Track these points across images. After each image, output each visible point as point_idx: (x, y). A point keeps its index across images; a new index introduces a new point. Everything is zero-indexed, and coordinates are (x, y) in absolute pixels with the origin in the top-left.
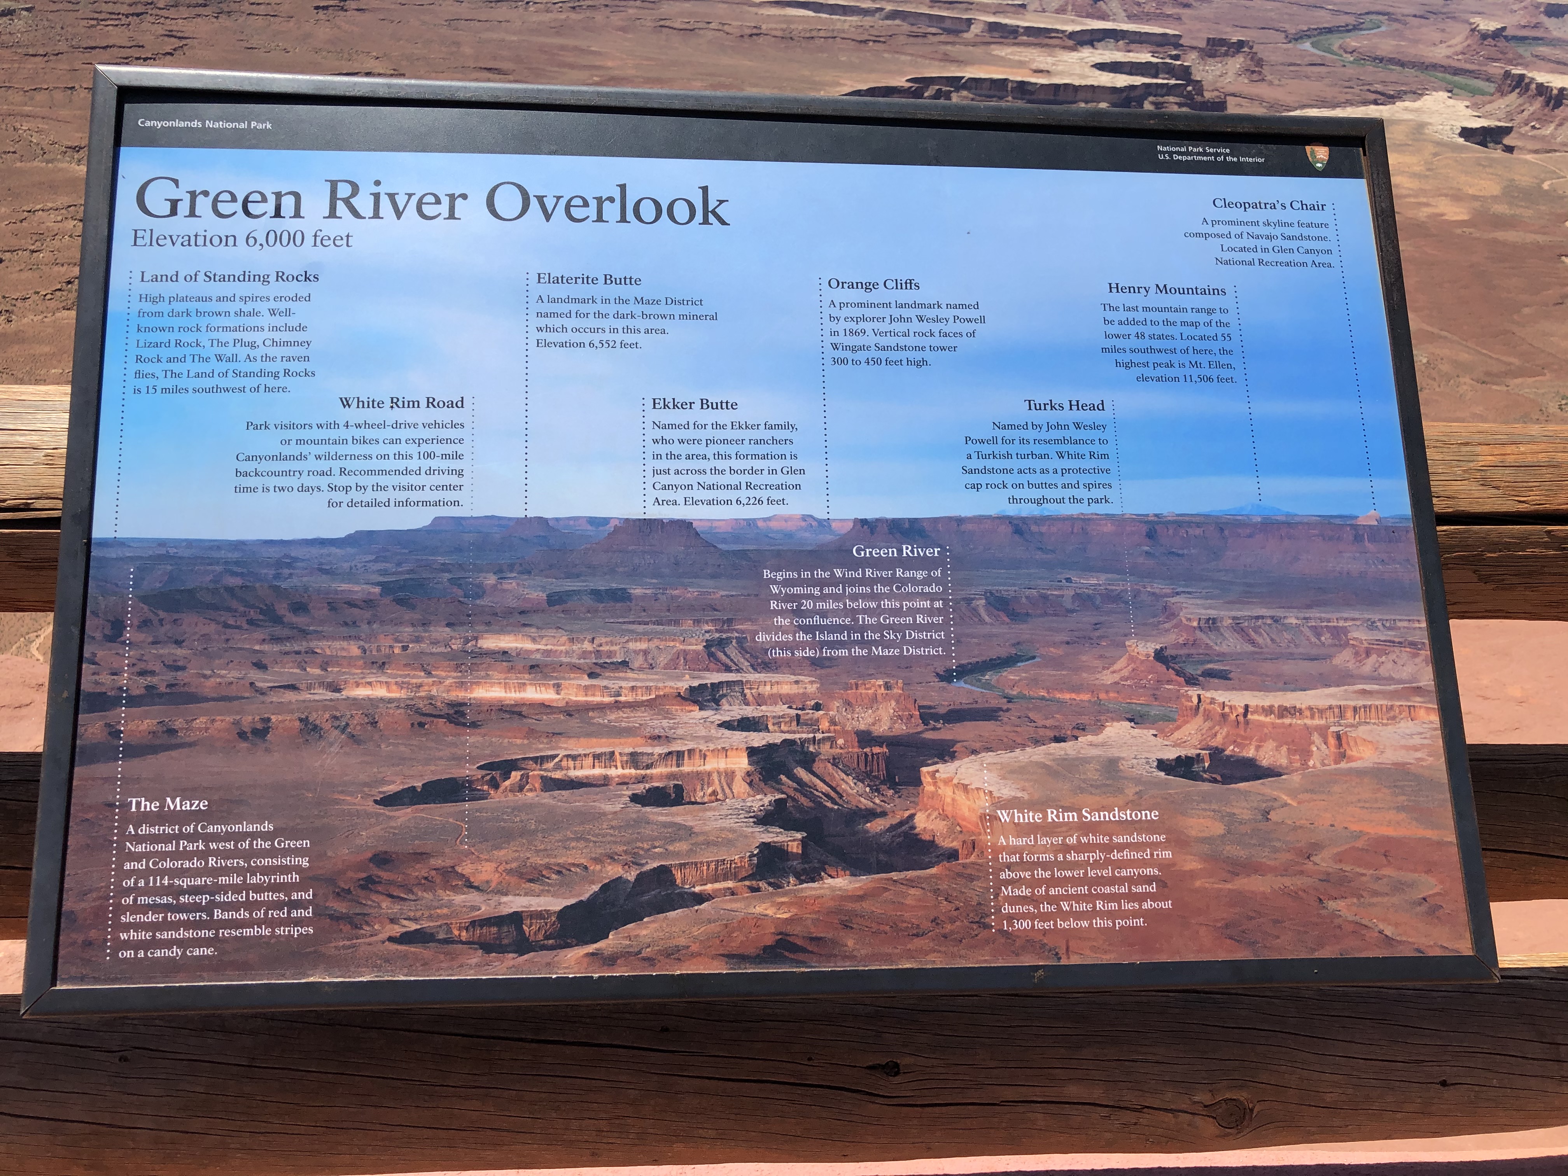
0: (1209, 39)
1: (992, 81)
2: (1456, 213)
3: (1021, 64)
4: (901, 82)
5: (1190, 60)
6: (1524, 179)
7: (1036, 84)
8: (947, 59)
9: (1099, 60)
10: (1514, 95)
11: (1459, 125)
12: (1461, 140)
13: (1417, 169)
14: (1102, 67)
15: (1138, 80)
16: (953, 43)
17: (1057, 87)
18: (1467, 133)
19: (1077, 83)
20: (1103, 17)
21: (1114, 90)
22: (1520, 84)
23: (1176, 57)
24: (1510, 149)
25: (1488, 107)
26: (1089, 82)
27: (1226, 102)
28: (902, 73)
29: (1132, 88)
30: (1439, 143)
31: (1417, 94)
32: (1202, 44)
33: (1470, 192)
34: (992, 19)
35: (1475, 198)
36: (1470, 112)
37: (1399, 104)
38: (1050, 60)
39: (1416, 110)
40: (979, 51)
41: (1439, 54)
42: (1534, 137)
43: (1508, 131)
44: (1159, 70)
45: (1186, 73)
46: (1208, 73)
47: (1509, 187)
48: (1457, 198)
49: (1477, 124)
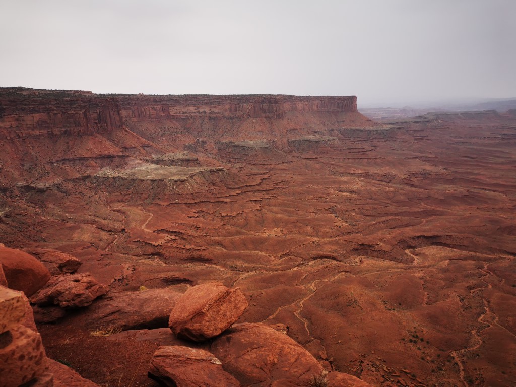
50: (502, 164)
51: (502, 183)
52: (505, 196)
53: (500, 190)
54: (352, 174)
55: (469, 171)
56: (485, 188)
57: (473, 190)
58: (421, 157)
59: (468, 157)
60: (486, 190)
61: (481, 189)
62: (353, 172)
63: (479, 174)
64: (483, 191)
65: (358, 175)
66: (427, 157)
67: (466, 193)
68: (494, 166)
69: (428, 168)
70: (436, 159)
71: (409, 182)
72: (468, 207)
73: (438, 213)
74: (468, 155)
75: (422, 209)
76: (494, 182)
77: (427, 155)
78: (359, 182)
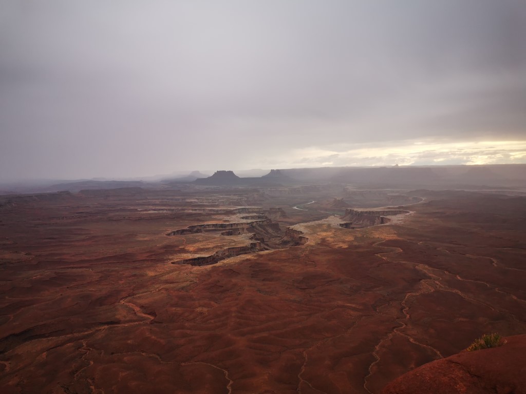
0: (271, 209)
1: (213, 225)
2: (345, 246)
3: (220, 220)
4: (186, 228)
5: (267, 215)
6: (359, 235)
7: (225, 224)
8: (198, 221)
9: (242, 216)
10: (349, 216)
11: (339, 223)
12: (340, 227)
13: (332, 236)
14: (243, 218)
15: (254, 221)
16: (200, 216)
17: (232, 224)
18: (341, 225)
19: (237, 223)
20: (241, 205)
21: (248, 224)
22: (351, 212)
23: (263, 214)
24: (353, 228)
25: (344, 218)
26: (241, 222)
27: (278, 224)
28: (186, 226)
29: (253, 223)
30: (335, 229)
31: (327, 218)
32: (269, 209)
33: (347, 240)
34: (210, 209)
35: (349, 241)
36: (340, 220)
37: (323, 220)
38: (228, 218)
39: (327, 221)
40: (208, 218)
41: (329, 207)
42: (358, 225)
43: (351, 223)
44: (259, 217)
45: (266, 217)
46: (272, 217)
47: (356, 238)
48: (344, 242)
49: (343, 223)
50: (84, 240)
51: (86, 259)
52: (91, 270)
53: (84, 265)
55: (53, 252)
56: (72, 266)
59: (50, 238)
60: (73, 268)
61: (68, 268)
63: (64, 254)
64: (70, 269)
66: (4, 245)
67: (53, 275)
68: (76, 244)
69: (8, 256)
70: (16, 245)
72: (58, 289)
73: (27, 303)
75: (7, 304)
76: (78, 259)
77: (4, 242)
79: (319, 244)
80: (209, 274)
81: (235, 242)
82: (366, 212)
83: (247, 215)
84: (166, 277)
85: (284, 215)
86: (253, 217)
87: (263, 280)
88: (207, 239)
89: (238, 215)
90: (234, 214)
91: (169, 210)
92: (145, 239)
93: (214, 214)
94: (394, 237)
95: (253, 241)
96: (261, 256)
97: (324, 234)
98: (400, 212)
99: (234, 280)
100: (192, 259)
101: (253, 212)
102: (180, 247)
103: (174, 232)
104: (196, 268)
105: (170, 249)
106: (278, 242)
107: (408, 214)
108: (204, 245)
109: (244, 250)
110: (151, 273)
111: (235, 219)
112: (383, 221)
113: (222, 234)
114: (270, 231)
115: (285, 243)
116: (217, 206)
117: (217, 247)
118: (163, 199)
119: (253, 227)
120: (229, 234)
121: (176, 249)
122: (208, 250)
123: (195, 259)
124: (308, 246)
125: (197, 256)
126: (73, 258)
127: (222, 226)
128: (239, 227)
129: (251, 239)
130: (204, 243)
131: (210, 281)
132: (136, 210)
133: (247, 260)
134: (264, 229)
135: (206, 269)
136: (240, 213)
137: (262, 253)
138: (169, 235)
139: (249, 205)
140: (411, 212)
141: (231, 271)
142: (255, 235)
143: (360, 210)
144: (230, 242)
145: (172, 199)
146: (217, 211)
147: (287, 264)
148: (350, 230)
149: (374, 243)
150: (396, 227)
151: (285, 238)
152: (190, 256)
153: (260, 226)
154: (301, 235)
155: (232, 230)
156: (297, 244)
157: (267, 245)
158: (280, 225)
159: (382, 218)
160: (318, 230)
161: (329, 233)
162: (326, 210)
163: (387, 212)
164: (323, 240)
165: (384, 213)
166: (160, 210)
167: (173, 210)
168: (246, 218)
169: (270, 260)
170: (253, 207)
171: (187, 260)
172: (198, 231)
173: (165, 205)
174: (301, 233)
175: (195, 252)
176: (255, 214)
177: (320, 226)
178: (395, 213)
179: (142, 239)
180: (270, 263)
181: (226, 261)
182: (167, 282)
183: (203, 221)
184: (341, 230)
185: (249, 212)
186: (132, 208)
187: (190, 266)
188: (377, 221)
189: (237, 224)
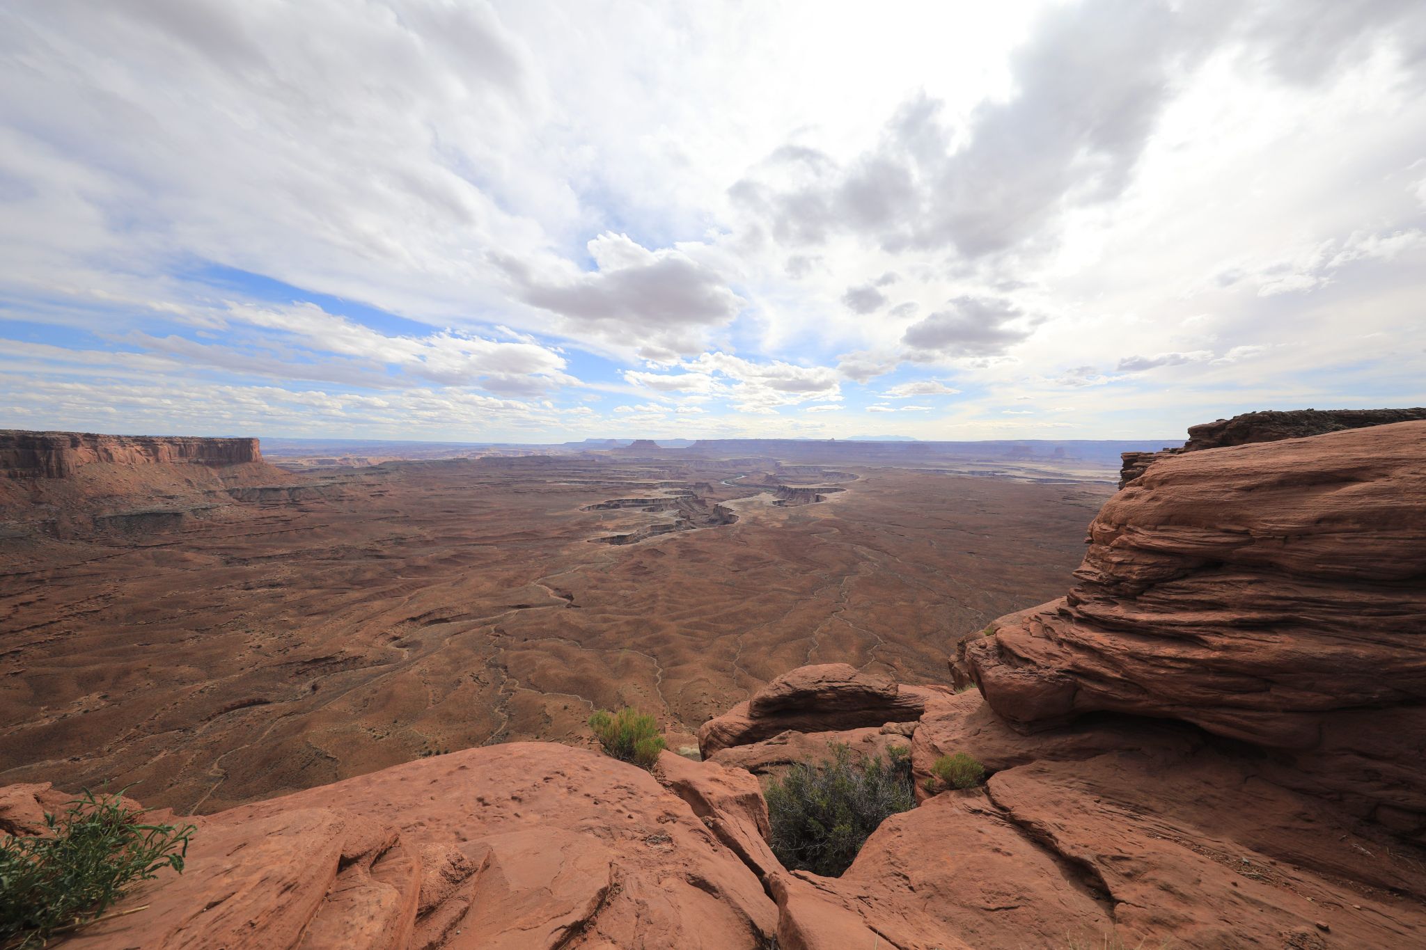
0: (696, 483)
1: (633, 500)
2: (779, 525)
3: (640, 494)
4: (602, 503)
5: (692, 490)
6: (794, 514)
7: (646, 499)
8: (616, 494)
9: (664, 491)
10: (783, 492)
11: (771, 500)
13: (765, 514)
14: (666, 493)
15: (678, 496)
16: (617, 489)
17: (654, 499)
18: (774, 503)
19: (659, 497)
20: (664, 479)
21: (672, 499)
22: (784, 489)
23: (688, 488)
24: (786, 506)
25: (777, 495)
26: (664, 497)
27: (705, 500)
28: (602, 500)
29: (677, 498)
30: (767, 506)
31: (758, 493)
33: (781, 518)
34: (628, 481)
35: (783, 520)
36: (773, 497)
37: (754, 496)
38: (649, 492)
39: (758, 498)
40: (626, 492)
41: (760, 483)
42: (792, 502)
43: (784, 501)
44: (684, 493)
45: (692, 493)
46: (699, 493)
47: (791, 517)
48: (778, 521)
49: (776, 500)
50: (486, 514)
51: (490, 535)
52: (496, 548)
53: (489, 542)
54: (270, 557)
55: (451, 527)
57: (459, 548)
58: (386, 518)
59: (447, 511)
60: (475, 545)
62: (270, 554)
63: (464, 529)
64: (471, 547)
65: (282, 557)
66: (393, 517)
67: (453, 553)
68: (477, 517)
69: (399, 530)
70: (407, 519)
71: (374, 553)
72: (459, 568)
73: (423, 583)
74: (446, 509)
75: (401, 585)
76: (480, 534)
77: (393, 515)
78: (286, 567)
79: (751, 523)
80: (630, 554)
81: (658, 519)
82: (801, 489)
83: (671, 490)
84: (582, 557)
85: (711, 490)
86: (676, 493)
87: (692, 561)
88: (627, 515)
89: (660, 489)
90: (656, 488)
91: (583, 482)
92: (557, 514)
93: (633, 488)
94: (831, 517)
95: (679, 519)
96: (688, 535)
97: (756, 512)
98: (836, 490)
99: (660, 561)
100: (611, 538)
101: (677, 487)
102: (598, 524)
103: (589, 507)
104: (615, 547)
105: (585, 526)
106: (704, 520)
107: (844, 492)
108: (624, 522)
109: (667, 528)
110: (566, 553)
111: (658, 494)
112: (818, 499)
113: (644, 510)
114: (696, 507)
115: (712, 521)
116: (637, 479)
117: (637, 525)
118: (575, 470)
119: (677, 503)
120: (651, 510)
121: (593, 526)
122: (628, 528)
123: (614, 537)
124: (739, 525)
125: (616, 534)
126: (475, 534)
127: (643, 501)
128: (661, 503)
129: (676, 516)
130: (624, 520)
131: (632, 561)
132: (544, 482)
133: (673, 539)
134: (690, 506)
135: (626, 549)
136: (661, 486)
137: (689, 531)
138: (583, 510)
139: (671, 479)
140: (848, 490)
141: (654, 552)
142: (680, 512)
143: (793, 487)
144: (653, 520)
145: (585, 470)
146: (637, 484)
147: (716, 544)
148: (784, 508)
149: (809, 522)
150: (833, 506)
151: (713, 517)
152: (608, 534)
153: (686, 502)
154: (731, 513)
155: (656, 506)
156: (726, 522)
157: (693, 523)
158: (708, 502)
159: (818, 496)
160: (749, 507)
161: (761, 511)
162: (757, 486)
163: (822, 489)
164: (755, 518)
165: (820, 490)
166: (572, 482)
167: (586, 483)
168: (670, 493)
169: (697, 539)
170: (677, 481)
171: (604, 539)
172: (617, 506)
173: (578, 477)
174: (731, 510)
175: (614, 530)
176: (679, 489)
177: (751, 503)
178: (830, 491)
179: (552, 514)
180: (699, 542)
181: (650, 540)
182: (582, 562)
183: (621, 495)
184: (773, 507)
185: (673, 487)
186: (540, 479)
187: (608, 546)
188: (812, 499)
189: (660, 500)
